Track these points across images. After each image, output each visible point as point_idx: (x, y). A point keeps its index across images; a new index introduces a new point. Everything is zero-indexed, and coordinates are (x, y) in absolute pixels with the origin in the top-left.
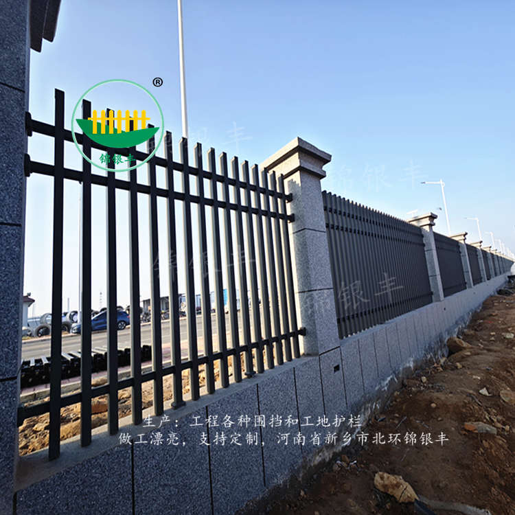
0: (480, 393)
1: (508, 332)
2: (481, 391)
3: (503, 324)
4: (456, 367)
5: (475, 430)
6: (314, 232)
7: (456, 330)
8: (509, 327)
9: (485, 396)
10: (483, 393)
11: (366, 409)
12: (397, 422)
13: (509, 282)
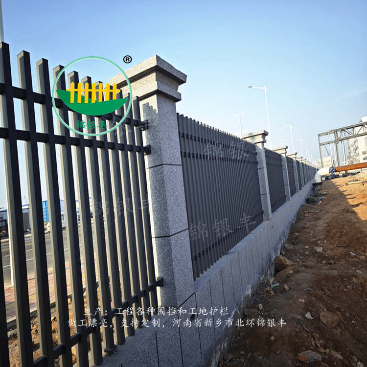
0: (306, 318)
1: (317, 245)
2: (306, 316)
3: (314, 238)
4: (284, 289)
5: (306, 361)
6: (171, 166)
7: (280, 245)
8: (318, 240)
9: (309, 319)
10: (308, 318)
11: (217, 352)
12: (243, 360)
13: (313, 189)
